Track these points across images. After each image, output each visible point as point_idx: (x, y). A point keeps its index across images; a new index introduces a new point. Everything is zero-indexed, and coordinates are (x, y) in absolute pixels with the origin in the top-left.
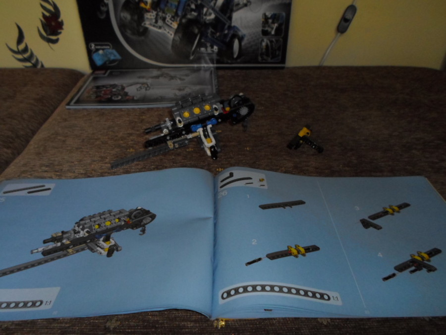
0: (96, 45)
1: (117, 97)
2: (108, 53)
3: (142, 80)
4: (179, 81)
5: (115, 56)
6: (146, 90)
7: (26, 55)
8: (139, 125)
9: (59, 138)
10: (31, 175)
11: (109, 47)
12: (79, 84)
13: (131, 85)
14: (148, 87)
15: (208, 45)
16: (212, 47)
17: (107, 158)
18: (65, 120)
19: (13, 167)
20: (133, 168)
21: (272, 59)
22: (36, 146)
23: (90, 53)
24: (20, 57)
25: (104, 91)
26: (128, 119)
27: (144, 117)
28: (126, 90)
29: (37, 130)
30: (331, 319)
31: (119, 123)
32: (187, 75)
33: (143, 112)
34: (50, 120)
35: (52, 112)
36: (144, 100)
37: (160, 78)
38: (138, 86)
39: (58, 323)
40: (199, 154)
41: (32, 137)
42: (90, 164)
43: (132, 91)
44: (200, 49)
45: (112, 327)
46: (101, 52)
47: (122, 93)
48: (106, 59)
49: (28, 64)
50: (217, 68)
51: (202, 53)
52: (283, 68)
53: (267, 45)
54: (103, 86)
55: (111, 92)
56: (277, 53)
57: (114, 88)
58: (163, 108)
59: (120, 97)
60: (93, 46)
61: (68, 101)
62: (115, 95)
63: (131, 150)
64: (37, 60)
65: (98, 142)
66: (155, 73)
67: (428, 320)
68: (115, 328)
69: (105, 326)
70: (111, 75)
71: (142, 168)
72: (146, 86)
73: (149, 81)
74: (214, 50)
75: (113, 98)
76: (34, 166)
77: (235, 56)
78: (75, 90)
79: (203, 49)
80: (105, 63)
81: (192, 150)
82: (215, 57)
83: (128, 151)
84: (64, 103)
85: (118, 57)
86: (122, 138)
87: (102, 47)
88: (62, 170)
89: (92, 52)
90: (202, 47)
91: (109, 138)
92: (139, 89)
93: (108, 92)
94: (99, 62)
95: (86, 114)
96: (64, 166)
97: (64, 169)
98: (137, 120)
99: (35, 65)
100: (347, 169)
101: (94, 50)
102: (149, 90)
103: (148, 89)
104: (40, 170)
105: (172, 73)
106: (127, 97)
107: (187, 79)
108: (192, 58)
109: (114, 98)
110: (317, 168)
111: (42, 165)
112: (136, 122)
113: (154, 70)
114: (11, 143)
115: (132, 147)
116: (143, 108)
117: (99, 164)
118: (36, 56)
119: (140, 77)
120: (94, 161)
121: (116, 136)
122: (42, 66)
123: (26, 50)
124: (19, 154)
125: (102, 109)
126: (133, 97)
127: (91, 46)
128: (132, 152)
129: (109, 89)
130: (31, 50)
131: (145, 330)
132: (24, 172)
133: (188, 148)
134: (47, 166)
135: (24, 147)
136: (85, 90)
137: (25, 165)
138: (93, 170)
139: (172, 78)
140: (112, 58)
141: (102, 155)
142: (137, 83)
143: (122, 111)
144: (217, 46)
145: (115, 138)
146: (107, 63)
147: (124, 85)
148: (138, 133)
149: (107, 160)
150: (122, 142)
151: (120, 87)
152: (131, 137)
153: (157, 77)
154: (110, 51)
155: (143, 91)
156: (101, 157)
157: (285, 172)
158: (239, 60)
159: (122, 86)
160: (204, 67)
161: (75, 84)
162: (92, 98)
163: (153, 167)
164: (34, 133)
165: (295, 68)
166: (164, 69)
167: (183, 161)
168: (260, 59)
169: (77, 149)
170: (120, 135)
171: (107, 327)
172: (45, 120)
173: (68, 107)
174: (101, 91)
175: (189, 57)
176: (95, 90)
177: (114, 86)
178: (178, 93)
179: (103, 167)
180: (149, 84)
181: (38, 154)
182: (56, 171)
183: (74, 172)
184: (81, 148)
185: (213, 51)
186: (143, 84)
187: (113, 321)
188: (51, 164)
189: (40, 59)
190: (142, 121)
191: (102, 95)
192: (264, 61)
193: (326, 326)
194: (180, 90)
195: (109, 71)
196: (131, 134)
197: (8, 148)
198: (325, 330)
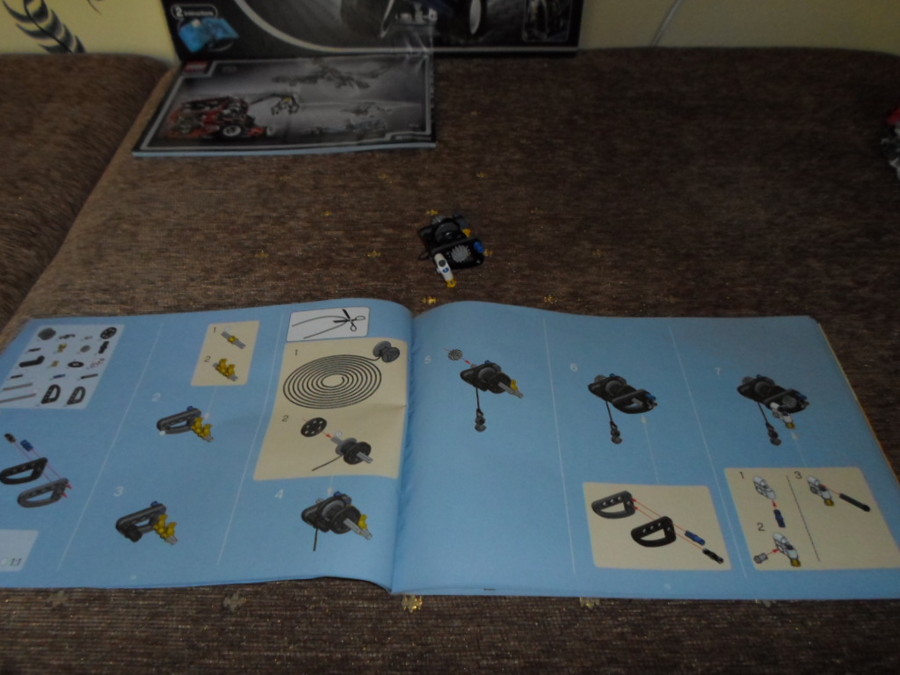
0: (184, 9)
1: (234, 130)
2: (210, 25)
3: (281, 88)
4: (356, 91)
5: (225, 31)
6: (291, 112)
7: (44, 24)
8: (277, 196)
9: (125, 226)
10: (77, 310)
11: (211, 13)
12: (157, 94)
13: (260, 100)
14: (294, 105)
15: (417, 7)
16: (425, 11)
17: (216, 273)
18: (134, 186)
19: (42, 290)
20: (266, 294)
21: (549, 35)
22: (82, 245)
23: (173, 25)
24: (32, 27)
25: (206, 114)
26: (255, 182)
27: (286, 178)
28: (250, 113)
29: (82, 205)
30: (602, 600)
31: (237, 191)
32: (374, 75)
33: (286, 166)
34: (103, 182)
35: (108, 160)
36: (286, 137)
37: (320, 82)
38: (276, 101)
39: (144, 599)
40: (389, 265)
41: (72, 221)
42: (186, 286)
43: (260, 113)
44: (399, 17)
45: (233, 607)
46: (196, 23)
47: (242, 120)
48: (206, 38)
49: (51, 43)
50: (436, 56)
51: (405, 25)
52: (572, 55)
53: (540, 7)
54: (205, 103)
55: (221, 116)
56: (561, 24)
57: (225, 108)
58: (324, 155)
59: (238, 130)
60: (179, 12)
61: (137, 137)
62: (228, 124)
63: (263, 255)
64: (68, 34)
65: (199, 237)
66: (309, 67)
67: (768, 605)
68: (238, 608)
69: (222, 605)
70: (221, 75)
71: (282, 297)
72: (291, 102)
73: (297, 89)
74: (429, 17)
75: (225, 133)
76: (81, 290)
77: (474, 30)
78: (148, 110)
79: (406, 16)
80: (206, 46)
81: (379, 254)
82: (430, 31)
83: (256, 255)
84: (128, 143)
85: (232, 33)
86: (245, 228)
87: (198, 14)
88: (133, 298)
89: (179, 24)
90: (405, 11)
91: (218, 228)
92: (276, 109)
93: (214, 117)
94: (193, 44)
95: (172, 170)
96: (137, 290)
97: (137, 296)
98: (272, 186)
99: (64, 45)
100: (672, 300)
101: (182, 20)
102: (296, 111)
103: (294, 108)
104: (93, 300)
105: (344, 70)
106: (254, 130)
107: (374, 84)
108: (383, 34)
109: (228, 133)
110: (614, 300)
111: (94, 290)
112: (270, 189)
113: (307, 60)
114: (34, 235)
115: (264, 247)
116: (286, 156)
117: (203, 286)
118: (65, 27)
119: (277, 80)
120: (192, 280)
121: (233, 223)
122: (80, 48)
123: (42, 12)
124: (51, 257)
125: (204, 159)
126: (265, 128)
127: (175, 12)
128: (264, 260)
129: (216, 109)
130: (53, 13)
131: (288, 613)
132: (64, 303)
133: (371, 251)
134: (105, 291)
135: (60, 241)
136: (168, 112)
137: (63, 287)
138: (191, 299)
139: (344, 80)
140: (220, 35)
141: (208, 266)
142: (274, 95)
143: (244, 163)
144: (434, 9)
145: (231, 227)
146: (211, 45)
147: (248, 100)
148: (274, 215)
149: (217, 277)
150: (244, 236)
151: (238, 104)
152: (262, 226)
153: (312, 79)
154: (215, 20)
155: (285, 113)
156: (206, 270)
157: (552, 308)
158: (481, 39)
159: (242, 102)
160: (409, 53)
161: (149, 91)
162: (184, 132)
163: (303, 293)
164: (75, 209)
165: (599, 52)
166: (326, 60)
167: (360, 280)
168: (525, 35)
169: (160, 251)
170: (240, 220)
171: (225, 605)
172: (95, 180)
173: (136, 154)
174: (200, 115)
175: (378, 32)
176: (188, 111)
177: (226, 102)
178: (354, 119)
179: (209, 293)
180: (295, 96)
181: (87, 263)
182: (123, 303)
183: (156, 303)
184: (167, 250)
185: (427, 21)
186: (284, 96)
187: (235, 597)
188: (114, 285)
189: (74, 32)
190: (283, 187)
191: (202, 124)
192: (533, 41)
193: (591, 611)
194: (358, 112)
195: (215, 64)
196: (260, 218)
197: (29, 246)
198: (589, 618)
